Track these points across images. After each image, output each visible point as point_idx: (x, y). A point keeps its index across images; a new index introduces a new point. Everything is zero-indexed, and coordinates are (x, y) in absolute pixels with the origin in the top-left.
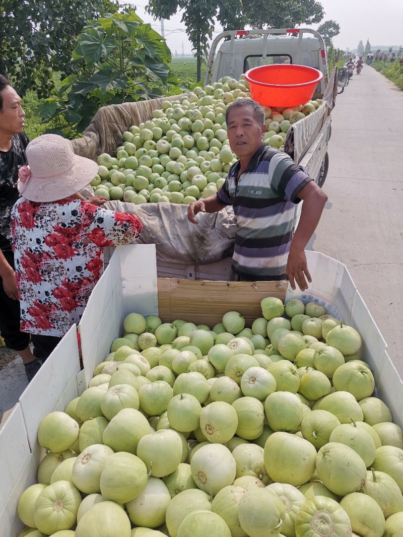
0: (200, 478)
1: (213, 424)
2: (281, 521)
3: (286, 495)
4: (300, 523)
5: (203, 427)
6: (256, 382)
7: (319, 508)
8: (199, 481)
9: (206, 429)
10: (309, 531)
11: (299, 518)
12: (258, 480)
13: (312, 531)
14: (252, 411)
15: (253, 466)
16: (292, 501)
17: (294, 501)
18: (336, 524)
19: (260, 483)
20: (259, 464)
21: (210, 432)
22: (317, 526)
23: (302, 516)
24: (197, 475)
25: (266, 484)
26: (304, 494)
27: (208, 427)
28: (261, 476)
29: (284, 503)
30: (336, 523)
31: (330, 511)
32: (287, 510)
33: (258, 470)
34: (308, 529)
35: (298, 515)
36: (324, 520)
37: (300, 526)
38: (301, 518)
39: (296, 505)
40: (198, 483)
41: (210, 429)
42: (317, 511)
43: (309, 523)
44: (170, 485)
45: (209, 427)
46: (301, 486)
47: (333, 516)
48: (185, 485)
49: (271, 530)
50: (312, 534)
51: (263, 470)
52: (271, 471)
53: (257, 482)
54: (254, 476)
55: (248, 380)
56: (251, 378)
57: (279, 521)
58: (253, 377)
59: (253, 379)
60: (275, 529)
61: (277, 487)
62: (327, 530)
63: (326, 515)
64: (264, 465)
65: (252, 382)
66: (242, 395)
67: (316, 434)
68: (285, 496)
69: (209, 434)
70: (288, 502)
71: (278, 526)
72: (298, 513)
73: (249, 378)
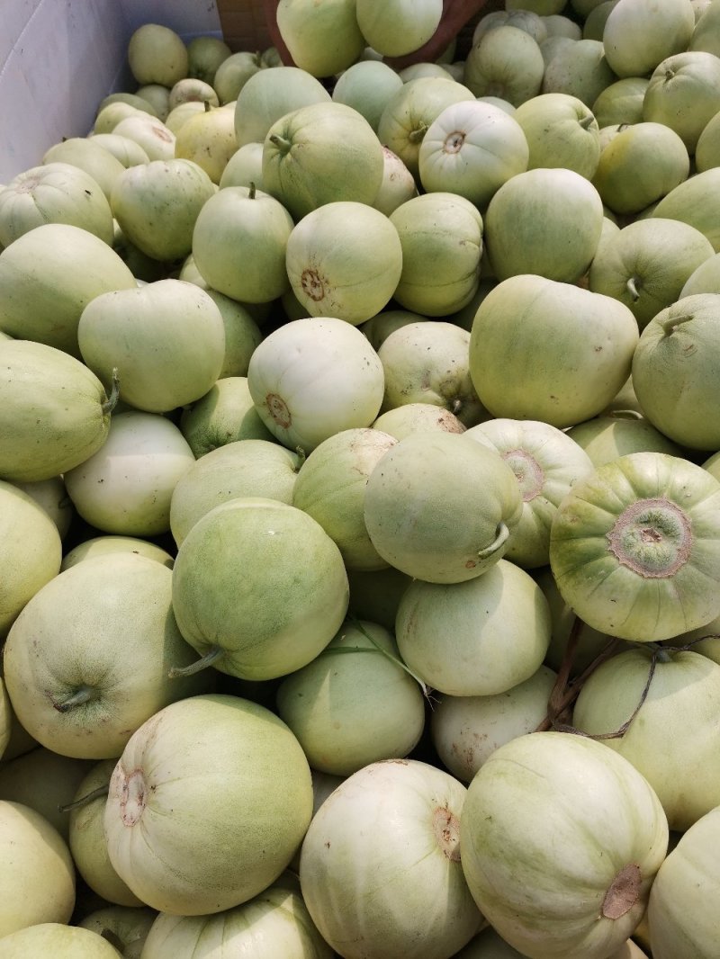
0: (276, 411)
1: (324, 269)
2: (505, 532)
3: (527, 452)
4: (568, 535)
5: (295, 278)
6: (466, 147)
7: (642, 492)
8: (273, 419)
9: (304, 285)
10: (599, 561)
11: (567, 520)
12: (445, 413)
13: (610, 560)
14: (446, 231)
15: (436, 377)
16: (544, 468)
17: (552, 467)
18: (702, 542)
19: (453, 421)
20: (454, 373)
21: (317, 292)
22: (630, 545)
23: (577, 516)
24: (264, 404)
25: (470, 423)
26: (584, 447)
27: (309, 277)
28: (458, 403)
29: (519, 474)
30: (700, 536)
31: (681, 500)
32: (527, 495)
33: (451, 388)
34: (596, 555)
35: (565, 511)
36: (658, 528)
37: (568, 545)
38: (572, 521)
39: (559, 479)
40: (270, 423)
41: (315, 285)
42: (635, 500)
43: (600, 535)
44: (194, 431)
45: (313, 277)
46: (578, 427)
47: (692, 515)
48: (236, 430)
49: (467, 558)
50: (610, 570)
51: (466, 388)
52: (487, 391)
53: (441, 420)
54: (437, 403)
55: (441, 144)
56: (450, 136)
57: (498, 532)
58: (456, 132)
59: (458, 138)
60: (482, 557)
61: (501, 430)
62: (667, 558)
63: (669, 514)
64: (469, 375)
65: (451, 148)
66: (420, 189)
67: (637, 286)
68: (526, 454)
69: (314, 298)
70: (531, 473)
71: (494, 546)
72: (563, 505)
73: (444, 135)
